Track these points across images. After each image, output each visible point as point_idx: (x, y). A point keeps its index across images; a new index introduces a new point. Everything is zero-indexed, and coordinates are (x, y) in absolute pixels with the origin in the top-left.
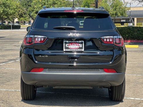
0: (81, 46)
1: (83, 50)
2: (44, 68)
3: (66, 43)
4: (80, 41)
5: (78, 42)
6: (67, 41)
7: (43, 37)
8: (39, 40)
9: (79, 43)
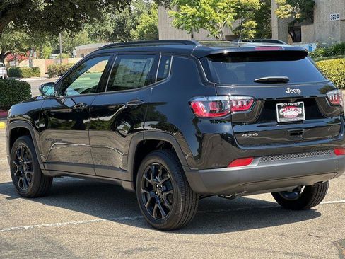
0: (301, 112)
1: (304, 118)
2: (254, 157)
3: (280, 107)
4: (299, 103)
5: (295, 104)
6: (281, 104)
7: (245, 98)
8: (240, 104)
9: (298, 106)
